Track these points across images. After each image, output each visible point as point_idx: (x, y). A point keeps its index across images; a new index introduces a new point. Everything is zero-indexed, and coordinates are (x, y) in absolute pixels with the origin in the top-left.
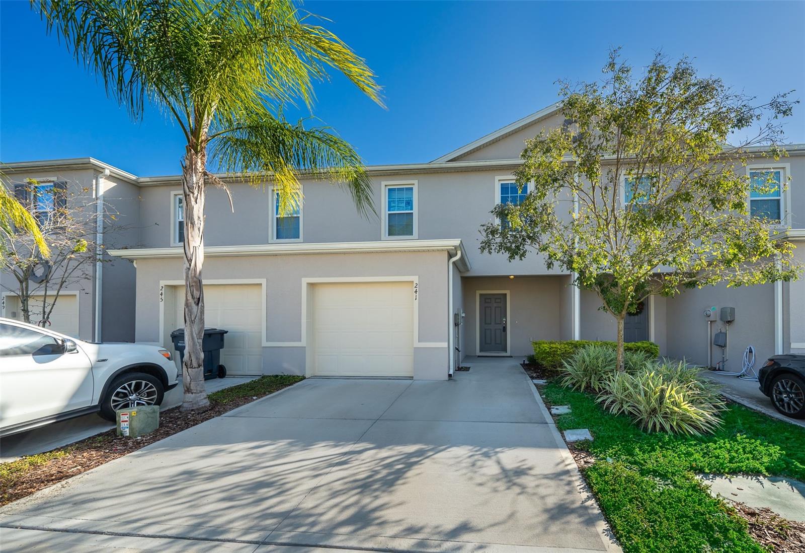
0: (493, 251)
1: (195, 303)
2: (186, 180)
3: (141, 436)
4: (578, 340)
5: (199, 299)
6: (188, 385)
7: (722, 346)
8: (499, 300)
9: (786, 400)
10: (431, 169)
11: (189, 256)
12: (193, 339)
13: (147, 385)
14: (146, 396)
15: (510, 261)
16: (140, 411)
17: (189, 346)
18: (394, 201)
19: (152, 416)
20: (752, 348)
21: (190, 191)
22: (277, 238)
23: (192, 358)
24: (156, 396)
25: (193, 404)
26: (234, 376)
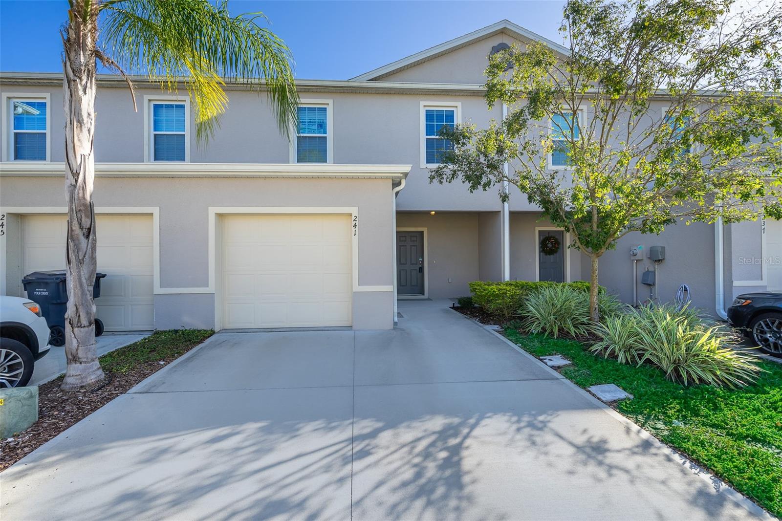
0: (444, 181)
1: (84, 235)
2: (70, 60)
3: (14, 436)
4: (508, 280)
5: (89, 229)
6: (74, 351)
7: (650, 285)
8: (415, 239)
9: (772, 340)
10: (350, 87)
11: (75, 169)
12: (81, 285)
13: (9, 355)
14: (6, 371)
15: (472, 192)
16: (10, 398)
17: (75, 296)
18: (303, 122)
19: (28, 402)
20: (687, 287)
21: (75, 75)
22: (156, 159)
23: (81, 314)
24: (22, 370)
25: (82, 378)
26: (113, 333)
